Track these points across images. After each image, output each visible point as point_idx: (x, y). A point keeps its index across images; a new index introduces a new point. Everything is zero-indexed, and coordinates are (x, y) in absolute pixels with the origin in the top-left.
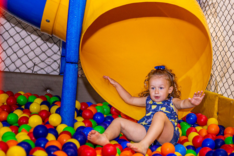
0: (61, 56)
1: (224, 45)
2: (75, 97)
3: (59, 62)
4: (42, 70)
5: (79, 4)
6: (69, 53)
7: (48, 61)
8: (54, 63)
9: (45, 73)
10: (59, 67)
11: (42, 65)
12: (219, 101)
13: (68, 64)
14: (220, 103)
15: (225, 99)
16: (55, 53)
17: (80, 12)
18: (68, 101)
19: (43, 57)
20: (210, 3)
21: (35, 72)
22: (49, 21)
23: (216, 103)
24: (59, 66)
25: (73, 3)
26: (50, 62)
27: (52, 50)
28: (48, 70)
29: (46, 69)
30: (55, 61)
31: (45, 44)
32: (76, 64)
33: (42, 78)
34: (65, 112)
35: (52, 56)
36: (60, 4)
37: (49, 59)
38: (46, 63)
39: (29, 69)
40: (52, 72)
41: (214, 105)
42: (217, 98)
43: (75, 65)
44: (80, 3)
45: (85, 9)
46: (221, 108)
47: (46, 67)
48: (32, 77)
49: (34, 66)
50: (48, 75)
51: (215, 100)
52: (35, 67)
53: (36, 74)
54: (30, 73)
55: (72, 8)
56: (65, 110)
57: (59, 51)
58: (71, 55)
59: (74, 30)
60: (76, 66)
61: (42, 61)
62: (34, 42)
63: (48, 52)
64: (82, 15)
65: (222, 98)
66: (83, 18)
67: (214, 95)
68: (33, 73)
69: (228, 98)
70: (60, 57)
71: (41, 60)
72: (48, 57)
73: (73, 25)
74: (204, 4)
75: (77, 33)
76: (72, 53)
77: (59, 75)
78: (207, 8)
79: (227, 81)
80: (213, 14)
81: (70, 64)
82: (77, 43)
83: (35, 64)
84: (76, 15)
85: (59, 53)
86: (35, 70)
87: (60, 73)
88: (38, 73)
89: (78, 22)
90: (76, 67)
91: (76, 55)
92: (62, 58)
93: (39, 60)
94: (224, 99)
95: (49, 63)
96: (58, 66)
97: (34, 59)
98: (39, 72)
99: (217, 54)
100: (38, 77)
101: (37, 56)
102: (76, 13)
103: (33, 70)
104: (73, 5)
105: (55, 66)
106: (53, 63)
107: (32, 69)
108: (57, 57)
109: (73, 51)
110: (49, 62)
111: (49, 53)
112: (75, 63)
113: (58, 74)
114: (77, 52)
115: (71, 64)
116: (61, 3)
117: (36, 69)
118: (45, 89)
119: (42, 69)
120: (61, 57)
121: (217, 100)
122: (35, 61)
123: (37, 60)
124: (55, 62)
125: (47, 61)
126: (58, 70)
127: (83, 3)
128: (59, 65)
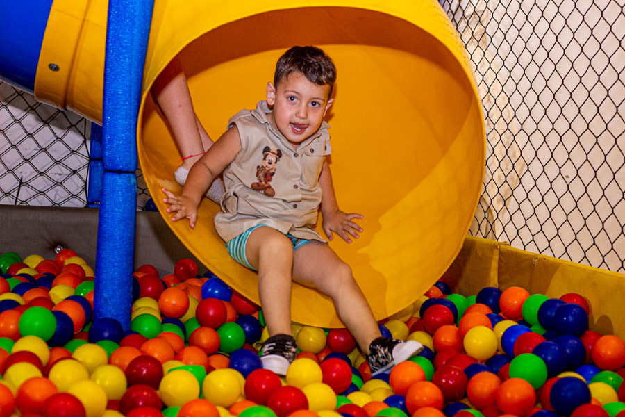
0: (89, 157)
1: (509, 116)
2: (130, 260)
3: (84, 173)
4: (41, 197)
5: (133, 19)
6: (111, 147)
7: (56, 172)
8: (73, 177)
9: (49, 204)
10: (86, 188)
11: (40, 183)
12: (500, 260)
13: (111, 174)
14: (503, 264)
15: (516, 253)
16: (73, 152)
17: (137, 39)
18: (114, 272)
19: (42, 161)
20: (469, 11)
21: (23, 201)
22: (56, 69)
23: (495, 264)
24: (86, 185)
25: (118, 16)
26: (60, 175)
27: (64, 143)
28: (58, 196)
29: (51, 194)
30: (74, 172)
31: (47, 128)
32: (131, 175)
33: (42, 216)
34: (105, 299)
35: (65, 158)
36: (86, 22)
37: (57, 169)
38: (49, 178)
39: (7, 194)
40: (67, 199)
41: (489, 269)
42: (496, 252)
43: (129, 177)
44: (135, 16)
45: (149, 30)
46: (507, 276)
47: (52, 187)
48: (15, 215)
49: (20, 186)
50: (56, 208)
51: (492, 258)
52: (23, 188)
53: (24, 207)
54: (10, 204)
55: (116, 29)
56: (105, 295)
57: (84, 146)
58: (117, 151)
59: (122, 87)
60: (130, 181)
61: (41, 174)
62: (17, 125)
63: (54, 151)
64: (141, 46)
65: (508, 251)
66: (146, 54)
67: (487, 244)
68: (18, 204)
69: (524, 252)
70: (86, 161)
71: (37, 170)
72: (57, 162)
73: (118, 72)
74: (454, 15)
75: (130, 95)
76: (118, 145)
77: (87, 206)
78: (462, 25)
79: (519, 208)
80: (478, 38)
81: (115, 175)
82: (130, 119)
83: (23, 181)
84: (127, 47)
85: (83, 151)
86: (23, 197)
87: (87, 202)
88: (30, 205)
89: (131, 65)
90: (132, 183)
91: (130, 152)
92: (92, 163)
93: (33, 170)
94: (515, 255)
95: (57, 178)
96: (81, 184)
97: (20, 169)
98: (33, 203)
99: (492, 140)
100: (31, 215)
101: (28, 161)
102: (125, 43)
103: (17, 198)
104: (119, 21)
105: (75, 184)
106: (69, 176)
107: (15, 194)
108: (80, 161)
109: (120, 141)
110: (57, 176)
111: (58, 150)
112: (127, 172)
113: (81, 205)
114: (133, 144)
115: (117, 175)
116: (87, 18)
117: (25, 194)
118: (51, 244)
119: (41, 193)
120: (89, 161)
121: (496, 257)
122: (22, 174)
123: (26, 171)
124: (74, 174)
125: (54, 172)
126: (83, 196)
127: (144, 17)
128: (86, 183)
